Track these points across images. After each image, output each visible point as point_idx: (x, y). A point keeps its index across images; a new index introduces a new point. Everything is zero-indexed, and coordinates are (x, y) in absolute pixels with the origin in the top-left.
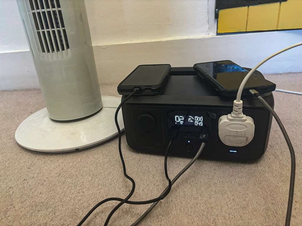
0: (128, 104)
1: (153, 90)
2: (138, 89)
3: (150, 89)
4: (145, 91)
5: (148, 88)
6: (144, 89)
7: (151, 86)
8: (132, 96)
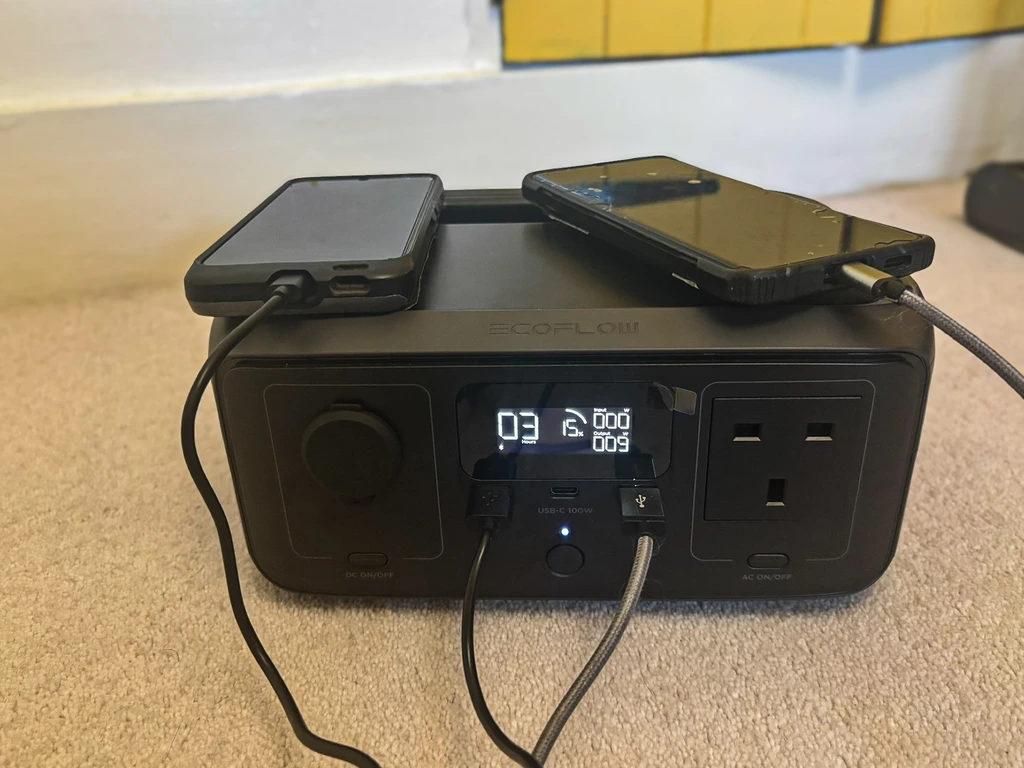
0: (247, 361)
1: (377, 287)
2: (295, 281)
3: (361, 280)
4: (337, 293)
5: (352, 275)
6: (328, 283)
7: (363, 266)
8: (268, 319)
